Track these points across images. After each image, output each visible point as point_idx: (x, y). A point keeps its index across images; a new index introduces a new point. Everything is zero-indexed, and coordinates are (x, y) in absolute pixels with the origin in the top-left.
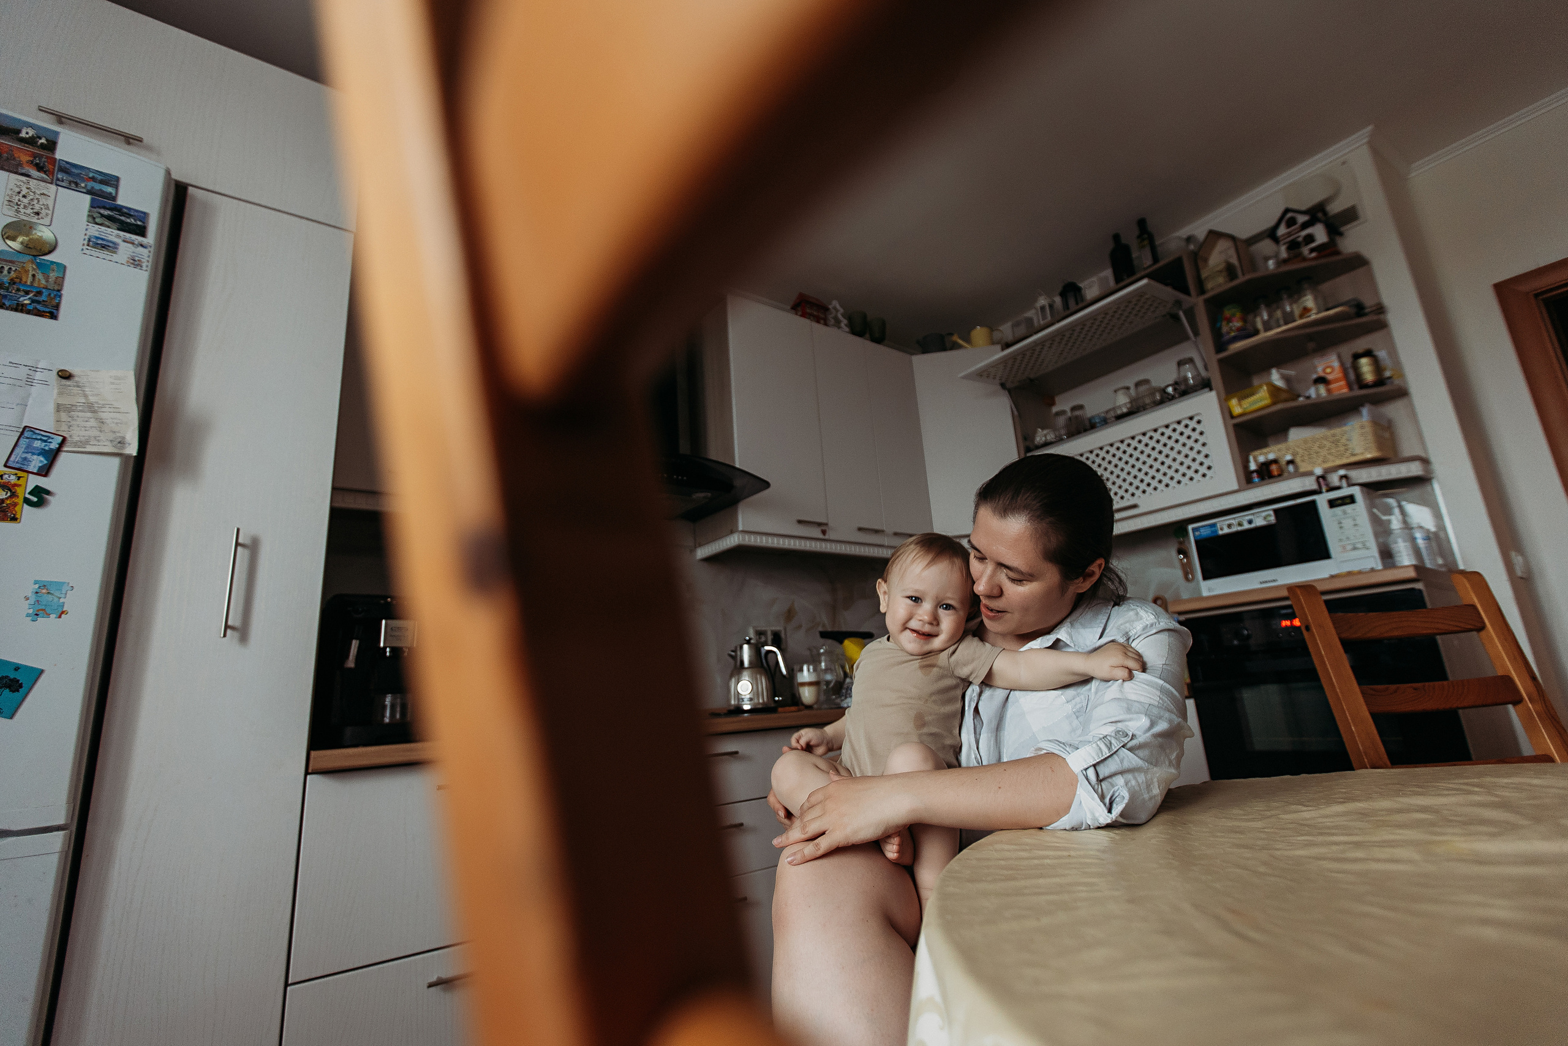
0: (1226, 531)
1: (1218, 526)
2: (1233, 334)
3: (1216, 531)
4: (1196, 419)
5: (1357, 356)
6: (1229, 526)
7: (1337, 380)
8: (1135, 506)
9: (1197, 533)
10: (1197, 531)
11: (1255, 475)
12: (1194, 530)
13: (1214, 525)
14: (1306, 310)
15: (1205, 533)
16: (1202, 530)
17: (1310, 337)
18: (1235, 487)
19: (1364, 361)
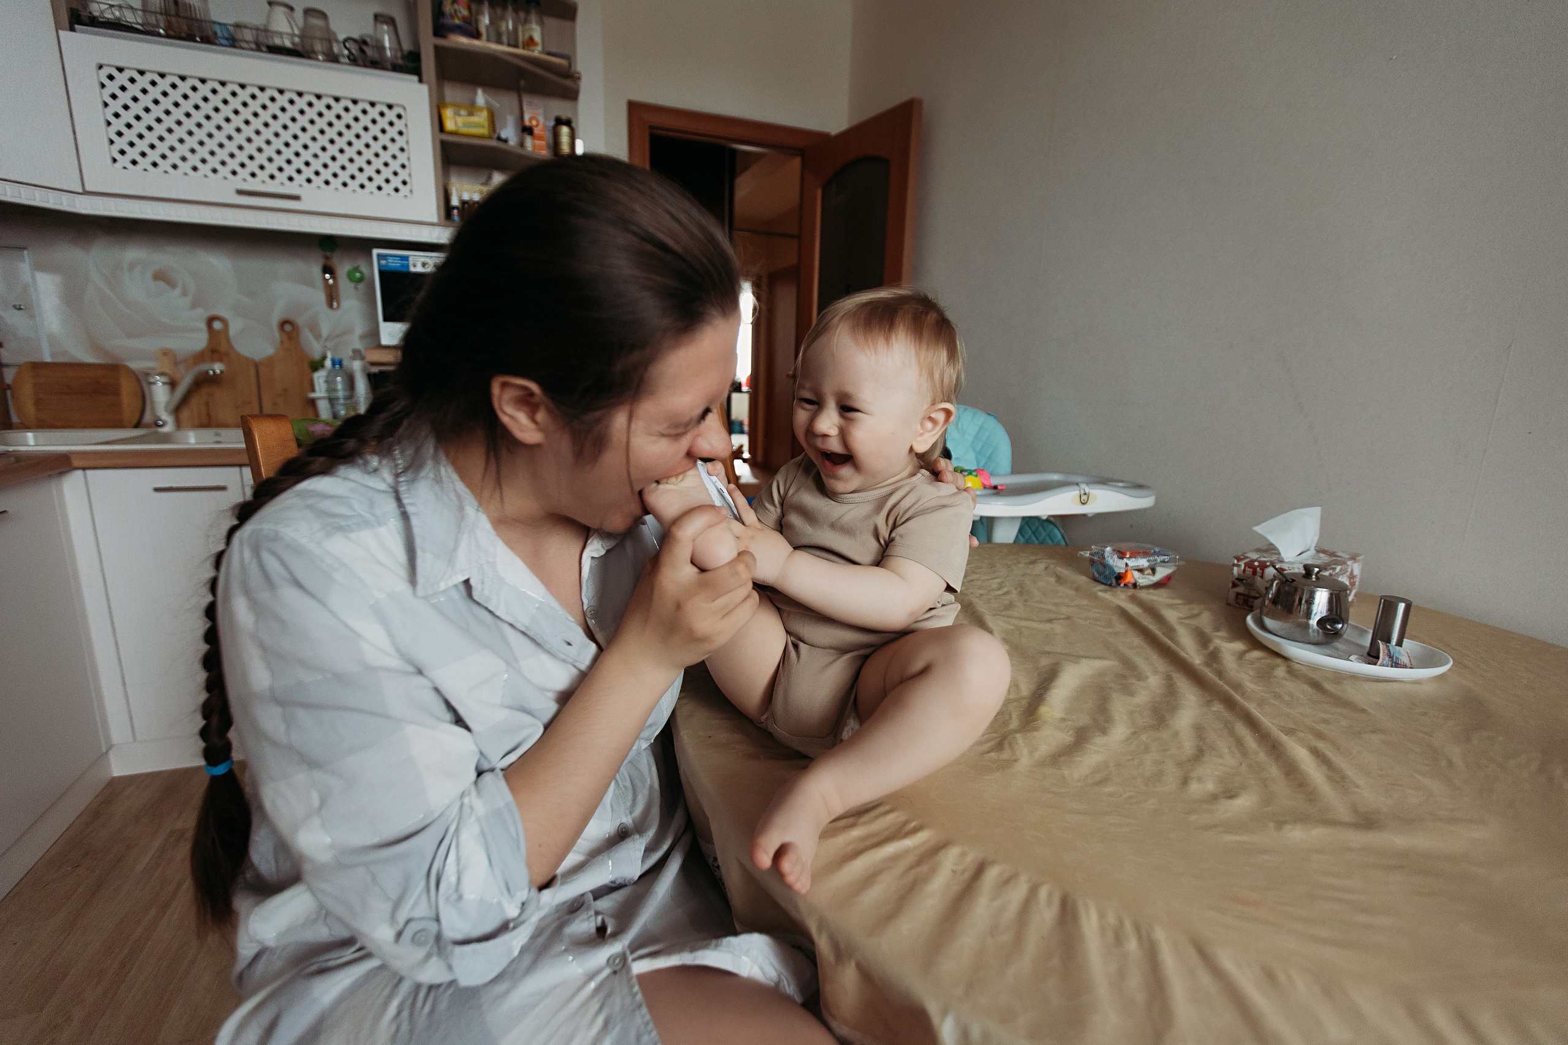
0: (419, 269)
1: (411, 259)
2: (457, 21)
3: (408, 266)
4: (396, 111)
5: (559, 122)
6: (424, 265)
7: (540, 138)
8: (296, 198)
9: (383, 262)
10: (385, 259)
11: (455, 211)
12: (379, 255)
13: (406, 258)
14: (531, 42)
15: (394, 264)
16: (390, 260)
17: (521, 72)
18: (435, 220)
19: (565, 130)
